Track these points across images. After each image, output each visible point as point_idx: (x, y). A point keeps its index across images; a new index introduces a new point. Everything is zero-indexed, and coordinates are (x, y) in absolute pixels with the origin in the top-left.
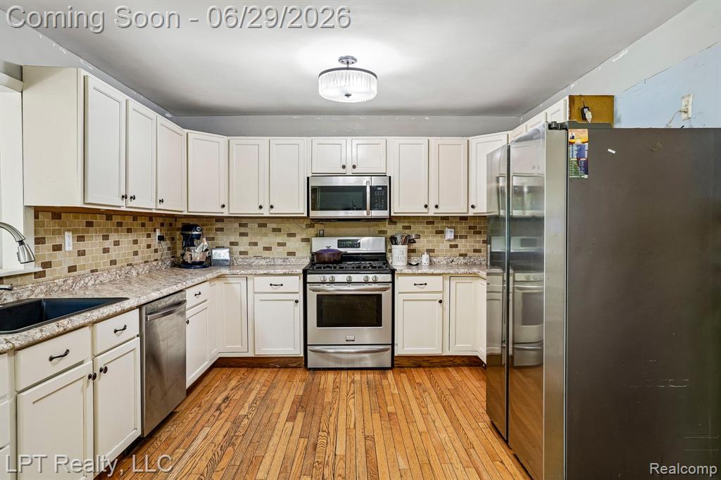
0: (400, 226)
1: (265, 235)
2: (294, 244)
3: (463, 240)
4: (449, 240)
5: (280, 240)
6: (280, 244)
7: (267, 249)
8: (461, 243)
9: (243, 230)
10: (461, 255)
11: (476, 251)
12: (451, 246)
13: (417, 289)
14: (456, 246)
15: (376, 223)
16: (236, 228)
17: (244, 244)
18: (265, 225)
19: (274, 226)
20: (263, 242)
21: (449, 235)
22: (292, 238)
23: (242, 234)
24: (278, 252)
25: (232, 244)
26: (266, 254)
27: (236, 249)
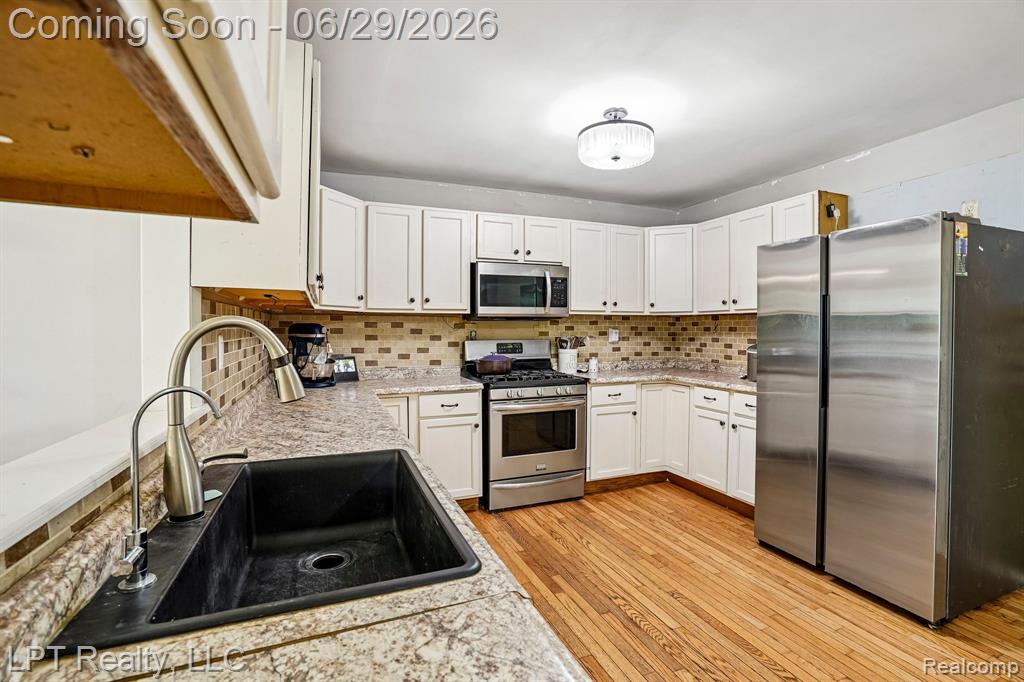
0: (562, 326)
1: (401, 338)
2: (439, 350)
3: (625, 342)
4: (613, 343)
5: (420, 344)
6: (420, 350)
7: (404, 357)
8: (624, 345)
9: (370, 331)
10: (623, 359)
11: (637, 354)
12: (615, 349)
13: (611, 400)
14: (618, 349)
15: (536, 323)
16: (360, 329)
17: (371, 350)
18: (400, 325)
19: (414, 326)
20: (399, 346)
21: (614, 336)
22: (436, 342)
23: (369, 338)
24: (419, 362)
25: (354, 350)
26: (403, 363)
27: (361, 358)
